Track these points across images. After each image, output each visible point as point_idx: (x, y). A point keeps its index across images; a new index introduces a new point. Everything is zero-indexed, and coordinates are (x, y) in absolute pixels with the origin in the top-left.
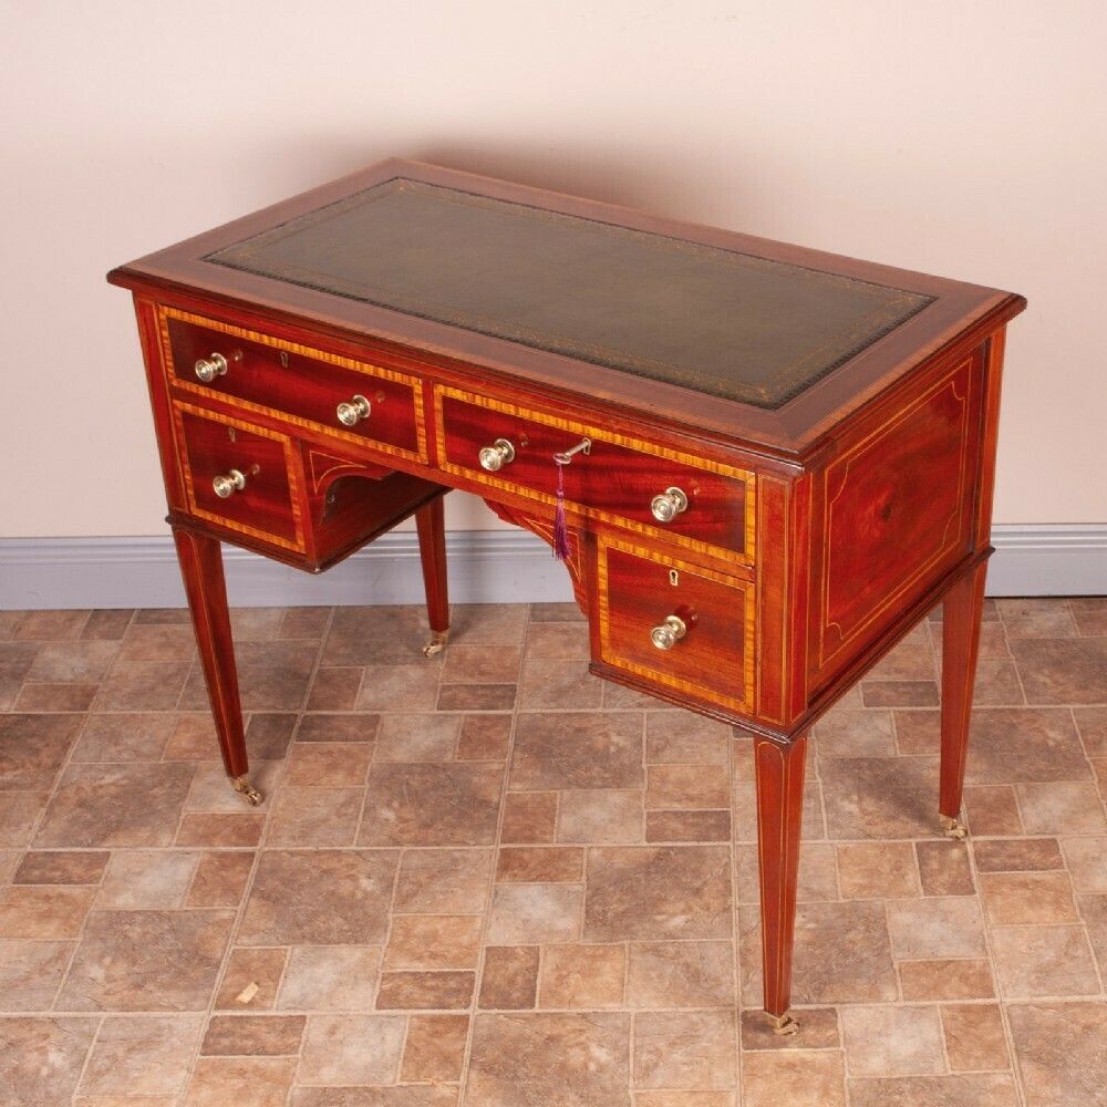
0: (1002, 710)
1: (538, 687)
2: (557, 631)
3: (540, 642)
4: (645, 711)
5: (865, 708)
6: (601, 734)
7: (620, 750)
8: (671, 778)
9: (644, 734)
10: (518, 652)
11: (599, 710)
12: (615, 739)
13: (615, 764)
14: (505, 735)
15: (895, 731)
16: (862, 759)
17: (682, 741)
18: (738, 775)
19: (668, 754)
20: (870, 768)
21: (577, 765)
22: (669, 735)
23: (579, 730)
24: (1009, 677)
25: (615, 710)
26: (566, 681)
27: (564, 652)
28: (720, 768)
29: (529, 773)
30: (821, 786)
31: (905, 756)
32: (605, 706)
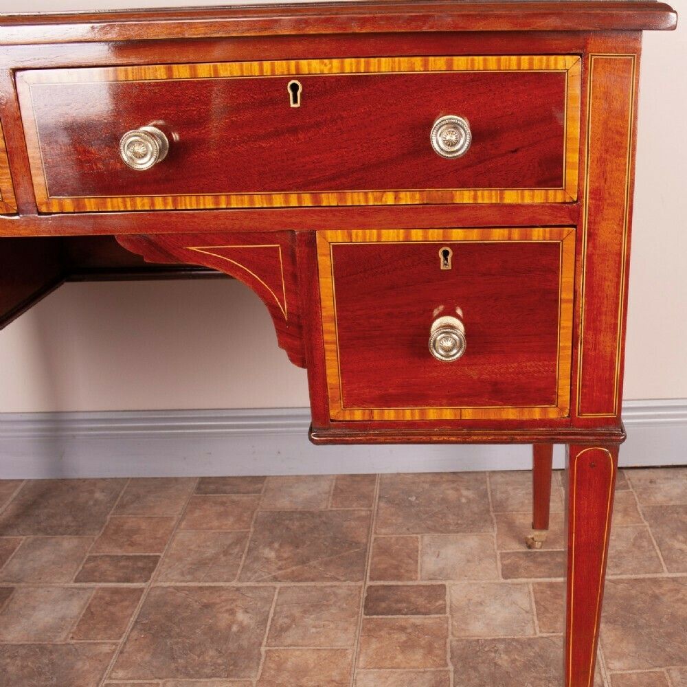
0: (643, 580)
1: (180, 559)
2: (215, 503)
3: (197, 513)
4: (278, 585)
5: (502, 580)
6: (227, 611)
7: (243, 629)
8: (289, 665)
9: (272, 611)
10: (173, 523)
11: (234, 583)
12: (241, 616)
13: (233, 646)
14: (129, 611)
15: (534, 606)
16: (499, 640)
17: (309, 620)
18: (361, 663)
19: (291, 636)
20: (507, 652)
21: (192, 648)
22: (297, 612)
23: (206, 606)
24: (645, 544)
25: (249, 584)
26: (210, 552)
27: (216, 523)
28: (343, 652)
29: (138, 658)
30: (452, 675)
31: (545, 635)
32: (239, 580)
